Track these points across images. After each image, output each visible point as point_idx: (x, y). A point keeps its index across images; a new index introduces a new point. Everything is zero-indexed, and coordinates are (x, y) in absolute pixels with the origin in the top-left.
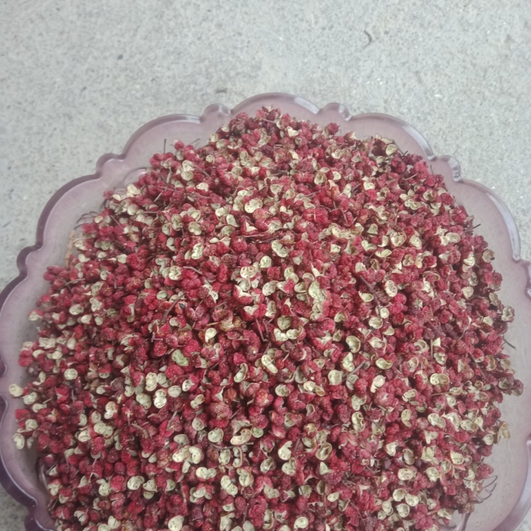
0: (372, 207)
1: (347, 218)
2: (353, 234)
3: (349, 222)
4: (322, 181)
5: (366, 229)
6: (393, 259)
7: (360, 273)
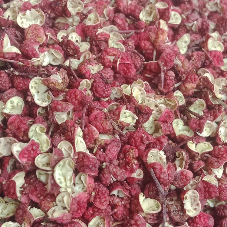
0: (208, 75)
1: (165, 80)
2: (166, 105)
3: (166, 85)
4: (150, 19)
5: (189, 103)
6: (213, 159)
7: (153, 166)
